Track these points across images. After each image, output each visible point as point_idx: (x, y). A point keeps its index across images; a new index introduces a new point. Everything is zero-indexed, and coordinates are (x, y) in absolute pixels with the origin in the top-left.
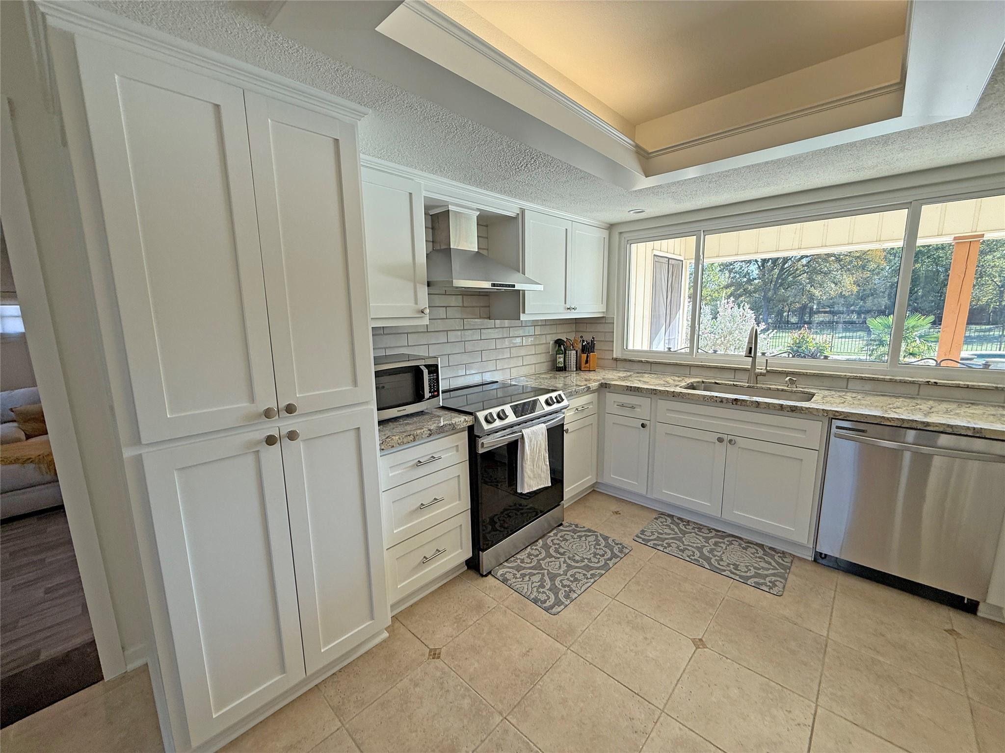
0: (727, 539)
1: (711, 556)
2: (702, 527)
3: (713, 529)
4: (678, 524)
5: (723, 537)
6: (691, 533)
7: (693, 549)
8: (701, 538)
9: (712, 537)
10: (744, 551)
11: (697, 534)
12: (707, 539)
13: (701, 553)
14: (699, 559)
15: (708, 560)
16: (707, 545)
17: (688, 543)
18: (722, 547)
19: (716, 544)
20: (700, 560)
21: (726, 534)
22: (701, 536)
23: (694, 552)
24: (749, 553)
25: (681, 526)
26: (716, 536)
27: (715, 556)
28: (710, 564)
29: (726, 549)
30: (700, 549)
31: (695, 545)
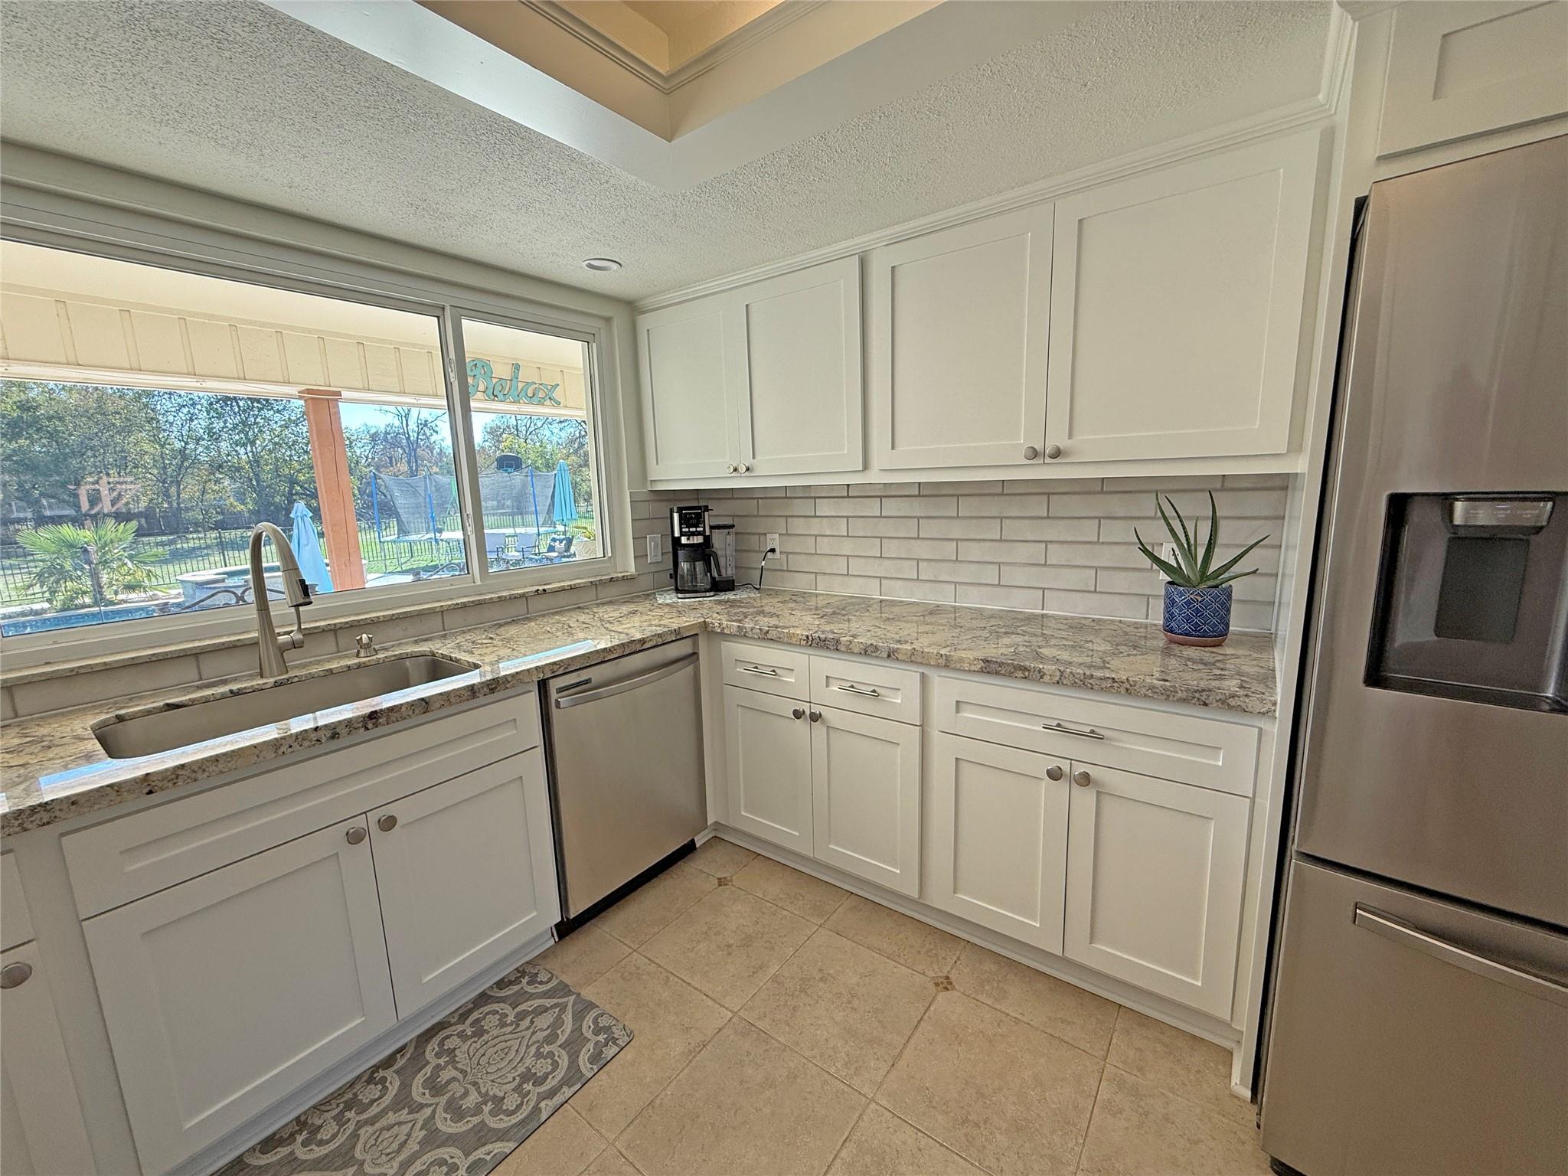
0: (429, 1055)
1: (476, 1120)
2: (349, 1096)
3: (376, 1068)
4: (292, 1158)
5: (418, 1061)
6: (355, 1135)
7: (428, 1158)
8: (392, 1117)
9: (406, 1087)
10: (485, 1037)
11: (372, 1121)
12: (403, 1101)
13: (451, 1140)
14: (472, 1158)
15: (483, 1135)
16: (428, 1111)
17: (396, 1165)
18: (454, 1079)
19: (435, 1087)
20: (479, 1154)
21: (411, 1050)
22: (383, 1113)
23: (442, 1162)
24: (495, 1032)
25: (301, 1154)
26: (406, 1077)
27: (477, 1110)
28: (502, 1135)
29: (464, 1072)
30: (433, 1139)
31: (413, 1146)
